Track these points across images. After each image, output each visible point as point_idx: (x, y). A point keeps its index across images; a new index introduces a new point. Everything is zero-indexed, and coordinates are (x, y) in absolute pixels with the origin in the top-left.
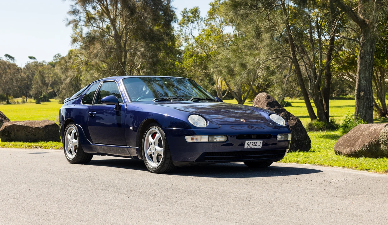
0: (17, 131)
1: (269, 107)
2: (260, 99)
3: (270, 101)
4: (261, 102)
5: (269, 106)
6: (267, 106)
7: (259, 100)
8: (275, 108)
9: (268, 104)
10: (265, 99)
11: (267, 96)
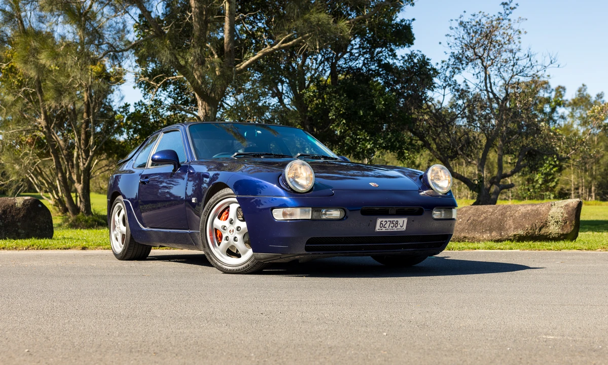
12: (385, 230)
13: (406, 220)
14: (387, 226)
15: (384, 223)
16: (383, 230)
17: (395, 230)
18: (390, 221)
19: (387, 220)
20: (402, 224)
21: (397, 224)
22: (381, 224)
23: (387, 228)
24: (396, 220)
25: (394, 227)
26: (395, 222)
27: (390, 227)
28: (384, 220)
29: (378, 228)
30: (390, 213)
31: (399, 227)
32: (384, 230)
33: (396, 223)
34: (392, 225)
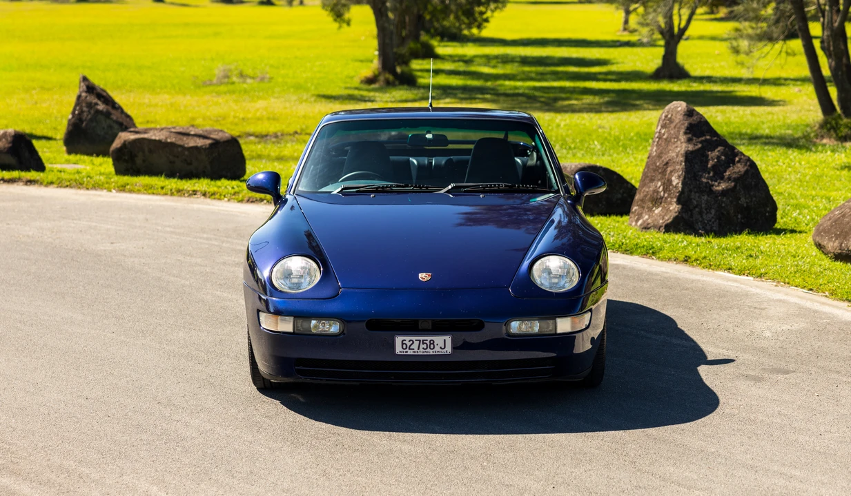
0: (151, 151)
1: (690, 136)
2: (672, 115)
3: (693, 122)
4: (674, 124)
5: (689, 133)
6: (685, 133)
7: (670, 118)
8: (703, 138)
9: (688, 129)
10: (681, 117)
11: (688, 111)
12: (412, 353)
13: (448, 339)
14: (415, 346)
15: (409, 344)
16: (408, 353)
17: (431, 353)
18: (420, 341)
19: (414, 338)
20: (442, 344)
21: (433, 344)
22: (403, 344)
23: (416, 350)
24: (429, 338)
25: (429, 350)
26: (428, 342)
27: (421, 349)
28: (407, 338)
29: (398, 349)
30: (420, 328)
31: (437, 349)
32: (410, 352)
33: (430, 344)
34: (425, 346)
